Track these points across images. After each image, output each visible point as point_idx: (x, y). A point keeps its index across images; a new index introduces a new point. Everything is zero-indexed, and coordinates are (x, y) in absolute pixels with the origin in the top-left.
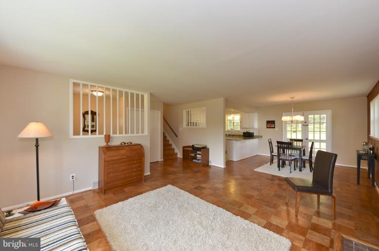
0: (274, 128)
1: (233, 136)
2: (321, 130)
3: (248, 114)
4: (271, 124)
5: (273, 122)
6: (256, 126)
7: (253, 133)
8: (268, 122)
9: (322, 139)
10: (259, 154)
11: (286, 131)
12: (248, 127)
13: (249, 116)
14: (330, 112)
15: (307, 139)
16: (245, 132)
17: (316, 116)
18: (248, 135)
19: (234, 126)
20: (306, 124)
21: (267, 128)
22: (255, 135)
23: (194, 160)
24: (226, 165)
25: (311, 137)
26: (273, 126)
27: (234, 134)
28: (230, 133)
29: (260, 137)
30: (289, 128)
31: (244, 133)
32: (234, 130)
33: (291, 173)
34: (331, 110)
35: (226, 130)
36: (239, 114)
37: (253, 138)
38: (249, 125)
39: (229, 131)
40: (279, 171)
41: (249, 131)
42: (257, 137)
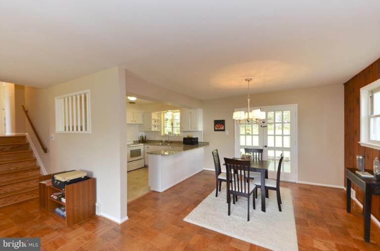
0: (224, 130)
1: (171, 142)
3: (189, 111)
4: (219, 125)
5: (222, 123)
6: (200, 127)
7: (197, 138)
8: (216, 123)
10: (205, 169)
11: (239, 135)
12: (190, 130)
13: (191, 113)
14: (295, 107)
15: (266, 146)
16: (186, 137)
18: (190, 142)
20: (264, 125)
21: (215, 130)
22: (199, 140)
23: (58, 210)
24: (129, 215)
25: (270, 143)
26: (223, 128)
27: (172, 139)
28: (167, 139)
29: (206, 144)
30: (242, 131)
31: (184, 139)
32: (173, 134)
33: (248, 220)
34: (297, 105)
35: (162, 134)
36: (178, 111)
37: (197, 147)
38: (191, 126)
39: (165, 135)
40: (229, 214)
41: (191, 136)
42: (202, 144)
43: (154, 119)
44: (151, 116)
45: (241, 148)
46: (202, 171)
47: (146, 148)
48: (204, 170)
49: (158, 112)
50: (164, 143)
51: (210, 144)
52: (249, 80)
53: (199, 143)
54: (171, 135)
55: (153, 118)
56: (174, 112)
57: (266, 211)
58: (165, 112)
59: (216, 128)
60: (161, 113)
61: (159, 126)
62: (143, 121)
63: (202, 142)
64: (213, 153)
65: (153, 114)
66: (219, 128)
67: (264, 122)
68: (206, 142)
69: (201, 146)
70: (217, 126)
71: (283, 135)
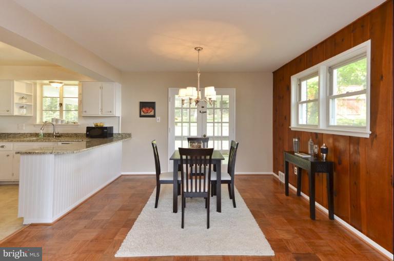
0: (154, 116)
1: (59, 136)
2: (223, 121)
3: (100, 84)
4: (147, 109)
5: (152, 105)
6: (118, 112)
7: (111, 128)
8: (143, 105)
9: (224, 135)
10: (123, 173)
11: (174, 123)
12: (100, 114)
13: (101, 88)
14: (233, 91)
15: (205, 136)
16: (92, 125)
17: (224, 96)
19: (61, 111)
20: (204, 110)
21: (141, 116)
22: (115, 131)
25: (209, 132)
26: (152, 113)
27: (60, 130)
28: (50, 130)
29: (126, 136)
31: (89, 129)
32: (62, 121)
33: (208, 227)
34: (235, 89)
35: (38, 121)
36: (77, 82)
37: (111, 141)
38: (102, 109)
39: (46, 124)
40: (183, 227)
41: (102, 125)
42: (120, 136)
43: (18, 94)
44: (11, 88)
45: (175, 140)
46: (121, 176)
48: (122, 175)
49: (28, 82)
50: (41, 137)
52: (199, 50)
53: (114, 136)
54: (60, 123)
55: (16, 90)
56: (65, 85)
57: (222, 211)
58: (47, 82)
59: (142, 114)
60: (35, 84)
61: (32, 107)
63: (119, 134)
64: (153, 144)
66: (147, 113)
67: (203, 107)
68: (126, 134)
69: (118, 139)
70: (144, 109)
71: (222, 123)
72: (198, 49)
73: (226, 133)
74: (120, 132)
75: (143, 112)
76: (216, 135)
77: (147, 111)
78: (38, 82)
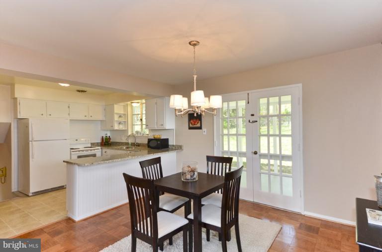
0: (200, 128)
2: (282, 133)
3: (155, 100)
4: (195, 120)
6: (170, 124)
7: (167, 140)
8: (191, 117)
12: (156, 128)
13: (156, 103)
14: (298, 88)
15: (256, 153)
16: (152, 138)
20: (254, 119)
21: (190, 128)
22: (170, 143)
25: (263, 148)
26: (199, 125)
29: (178, 148)
31: (150, 140)
34: (300, 85)
37: (168, 151)
38: (157, 123)
41: (158, 137)
42: (174, 148)
43: (117, 114)
44: (113, 110)
47: (104, 153)
50: (130, 146)
51: (184, 148)
53: (170, 146)
54: (139, 135)
55: (116, 111)
59: (191, 126)
60: (127, 105)
61: (126, 123)
62: (105, 116)
63: (173, 145)
65: (115, 106)
66: (195, 125)
67: (253, 115)
68: (178, 146)
69: (172, 150)
70: (192, 121)
71: (280, 136)
72: (194, 44)
73: (287, 150)
74: (174, 144)
75: (191, 123)
76: (272, 152)
77: (195, 122)
78: (129, 103)
